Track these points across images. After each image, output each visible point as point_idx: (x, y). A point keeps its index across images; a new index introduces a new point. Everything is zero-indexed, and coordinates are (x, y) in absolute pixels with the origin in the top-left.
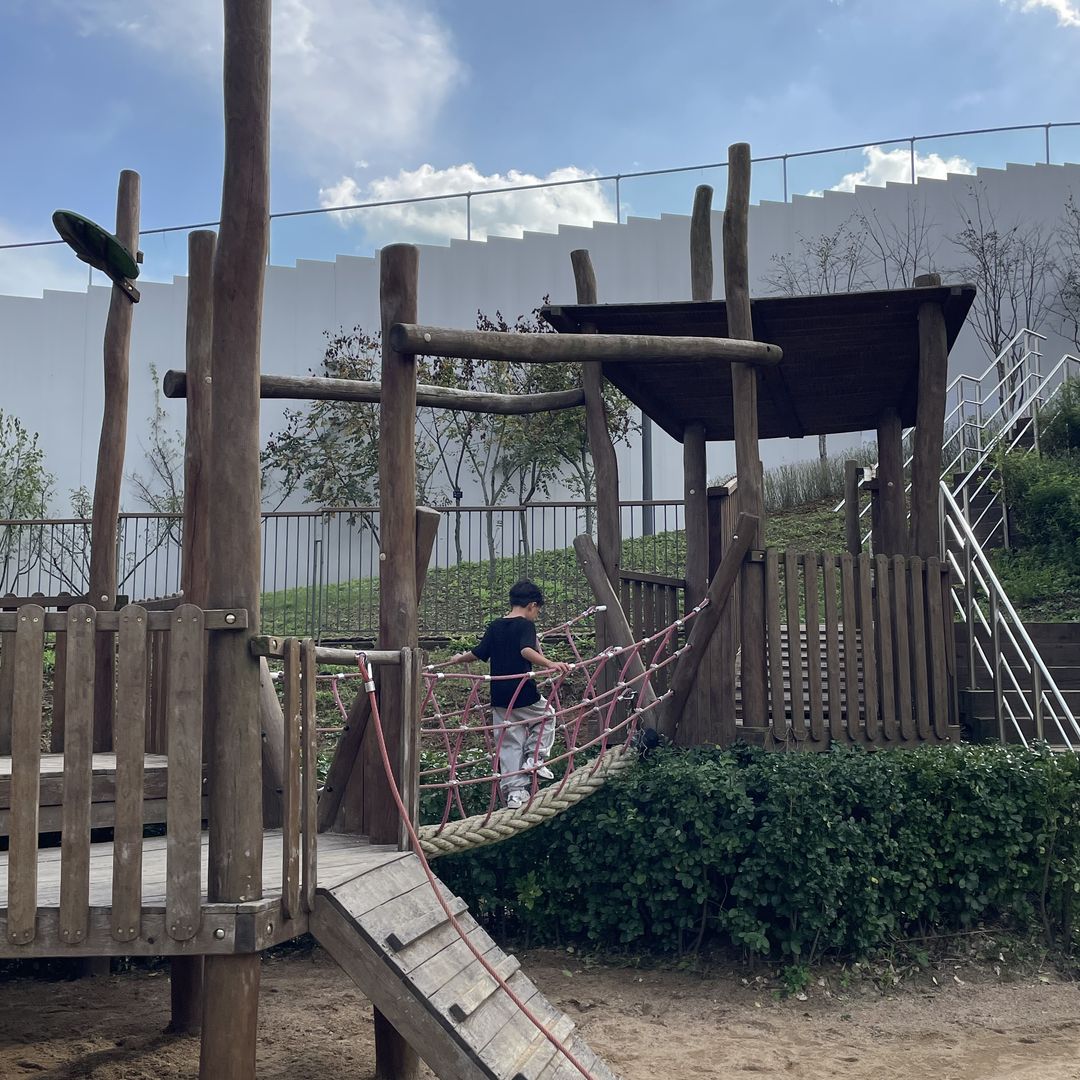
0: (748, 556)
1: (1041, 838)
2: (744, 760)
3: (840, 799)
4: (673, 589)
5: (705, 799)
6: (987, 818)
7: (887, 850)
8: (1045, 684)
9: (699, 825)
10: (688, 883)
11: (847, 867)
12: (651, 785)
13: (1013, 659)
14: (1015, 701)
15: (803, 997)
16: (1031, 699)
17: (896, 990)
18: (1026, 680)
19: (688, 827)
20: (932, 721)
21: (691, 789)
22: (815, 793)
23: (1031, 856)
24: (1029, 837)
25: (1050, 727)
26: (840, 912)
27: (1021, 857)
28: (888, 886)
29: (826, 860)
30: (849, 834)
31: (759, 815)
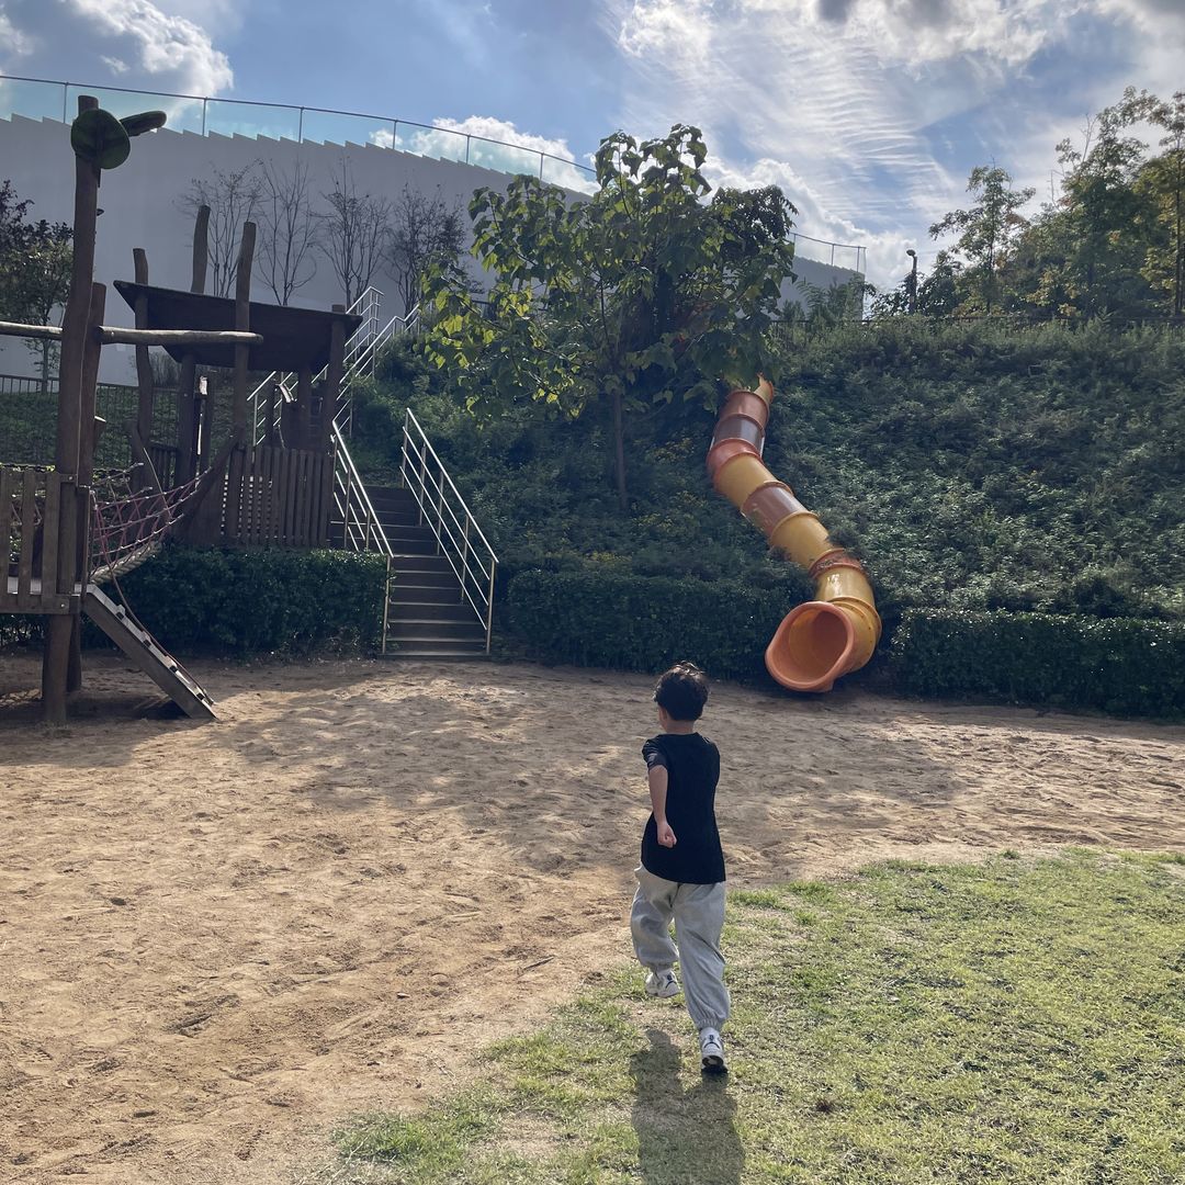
0: (237, 445)
1: (365, 594)
2: (226, 552)
3: (276, 573)
4: (169, 452)
5: (208, 570)
6: (342, 585)
7: (295, 597)
8: (373, 521)
9: (204, 583)
10: (194, 611)
11: (275, 605)
12: (176, 563)
13: (357, 506)
14: (355, 528)
15: (248, 665)
16: (364, 528)
17: (291, 664)
18: (362, 518)
19: (197, 584)
20: (318, 538)
21: (201, 565)
22: (266, 568)
23: (359, 602)
24: (359, 594)
25: (373, 544)
26: (271, 627)
27: (355, 604)
28: (294, 614)
29: (268, 600)
30: (279, 589)
31: (235, 578)
